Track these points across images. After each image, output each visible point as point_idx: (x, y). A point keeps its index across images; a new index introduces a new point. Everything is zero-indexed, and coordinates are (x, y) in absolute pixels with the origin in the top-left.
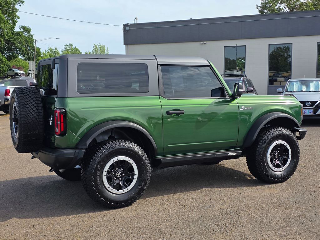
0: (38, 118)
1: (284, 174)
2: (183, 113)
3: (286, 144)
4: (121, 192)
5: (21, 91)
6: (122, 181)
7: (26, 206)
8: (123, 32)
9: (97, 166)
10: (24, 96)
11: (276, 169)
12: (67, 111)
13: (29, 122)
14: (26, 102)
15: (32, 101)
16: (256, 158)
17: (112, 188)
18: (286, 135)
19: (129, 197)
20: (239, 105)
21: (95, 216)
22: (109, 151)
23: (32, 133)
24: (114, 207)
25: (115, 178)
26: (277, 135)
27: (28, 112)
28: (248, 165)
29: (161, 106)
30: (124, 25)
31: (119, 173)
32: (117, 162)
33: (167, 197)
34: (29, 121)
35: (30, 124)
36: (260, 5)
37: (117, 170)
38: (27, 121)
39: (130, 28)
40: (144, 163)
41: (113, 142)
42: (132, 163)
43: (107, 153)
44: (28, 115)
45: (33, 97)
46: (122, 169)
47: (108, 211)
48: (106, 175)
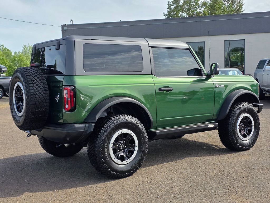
0: (45, 96)
1: (249, 143)
2: (172, 90)
3: (250, 117)
4: (125, 162)
5: (27, 70)
6: (125, 153)
7: (30, 181)
8: (61, 32)
9: (105, 138)
10: (31, 75)
11: (244, 139)
12: (77, 88)
13: (37, 100)
14: (33, 80)
15: (38, 80)
16: (229, 129)
17: (117, 160)
18: (250, 108)
19: (131, 168)
20: (214, 83)
21: (105, 186)
22: (115, 125)
23: (40, 110)
24: (119, 177)
25: (119, 150)
26: (244, 109)
27: (36, 90)
28: (219, 136)
29: (154, 83)
30: (62, 25)
31: (121, 145)
32: (121, 134)
33: (160, 166)
34: (37, 98)
35: (38, 101)
36: (166, 13)
37: (120, 143)
38: (35, 99)
39: (67, 28)
40: (143, 135)
41: (117, 117)
42: (133, 136)
43: (113, 126)
44: (36, 93)
45: (38, 76)
46: (124, 142)
47: (115, 181)
48: (112, 147)
